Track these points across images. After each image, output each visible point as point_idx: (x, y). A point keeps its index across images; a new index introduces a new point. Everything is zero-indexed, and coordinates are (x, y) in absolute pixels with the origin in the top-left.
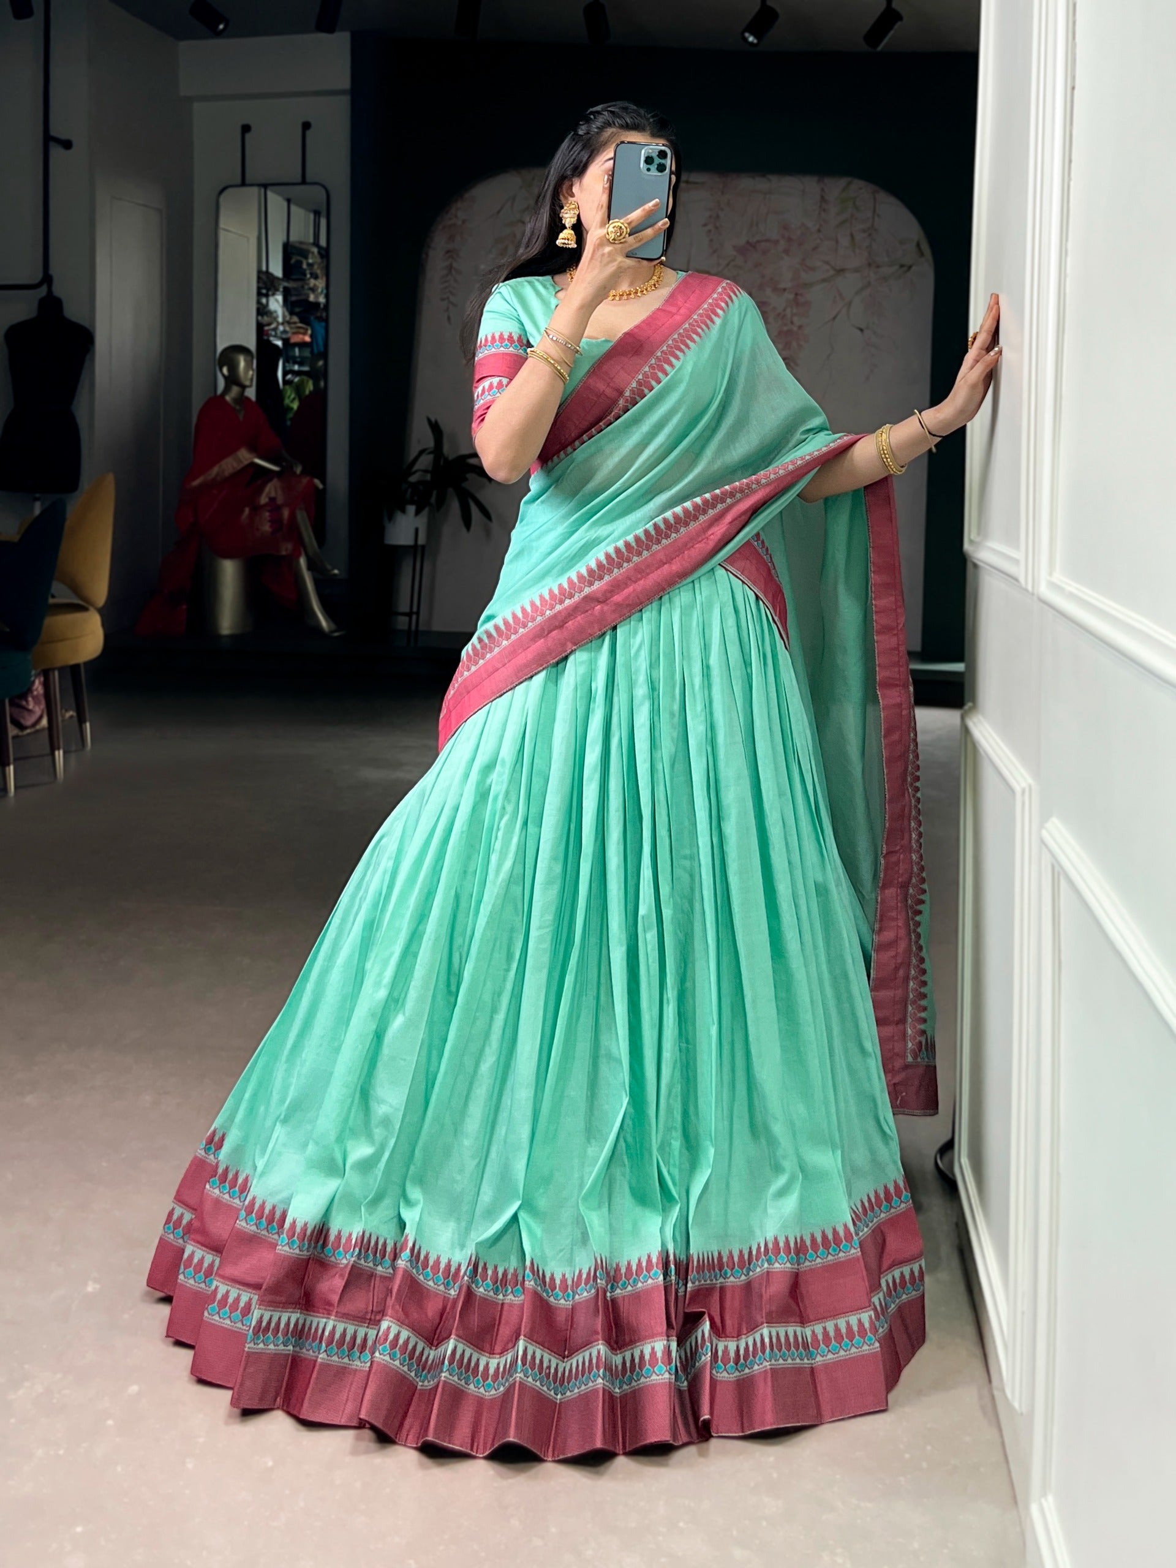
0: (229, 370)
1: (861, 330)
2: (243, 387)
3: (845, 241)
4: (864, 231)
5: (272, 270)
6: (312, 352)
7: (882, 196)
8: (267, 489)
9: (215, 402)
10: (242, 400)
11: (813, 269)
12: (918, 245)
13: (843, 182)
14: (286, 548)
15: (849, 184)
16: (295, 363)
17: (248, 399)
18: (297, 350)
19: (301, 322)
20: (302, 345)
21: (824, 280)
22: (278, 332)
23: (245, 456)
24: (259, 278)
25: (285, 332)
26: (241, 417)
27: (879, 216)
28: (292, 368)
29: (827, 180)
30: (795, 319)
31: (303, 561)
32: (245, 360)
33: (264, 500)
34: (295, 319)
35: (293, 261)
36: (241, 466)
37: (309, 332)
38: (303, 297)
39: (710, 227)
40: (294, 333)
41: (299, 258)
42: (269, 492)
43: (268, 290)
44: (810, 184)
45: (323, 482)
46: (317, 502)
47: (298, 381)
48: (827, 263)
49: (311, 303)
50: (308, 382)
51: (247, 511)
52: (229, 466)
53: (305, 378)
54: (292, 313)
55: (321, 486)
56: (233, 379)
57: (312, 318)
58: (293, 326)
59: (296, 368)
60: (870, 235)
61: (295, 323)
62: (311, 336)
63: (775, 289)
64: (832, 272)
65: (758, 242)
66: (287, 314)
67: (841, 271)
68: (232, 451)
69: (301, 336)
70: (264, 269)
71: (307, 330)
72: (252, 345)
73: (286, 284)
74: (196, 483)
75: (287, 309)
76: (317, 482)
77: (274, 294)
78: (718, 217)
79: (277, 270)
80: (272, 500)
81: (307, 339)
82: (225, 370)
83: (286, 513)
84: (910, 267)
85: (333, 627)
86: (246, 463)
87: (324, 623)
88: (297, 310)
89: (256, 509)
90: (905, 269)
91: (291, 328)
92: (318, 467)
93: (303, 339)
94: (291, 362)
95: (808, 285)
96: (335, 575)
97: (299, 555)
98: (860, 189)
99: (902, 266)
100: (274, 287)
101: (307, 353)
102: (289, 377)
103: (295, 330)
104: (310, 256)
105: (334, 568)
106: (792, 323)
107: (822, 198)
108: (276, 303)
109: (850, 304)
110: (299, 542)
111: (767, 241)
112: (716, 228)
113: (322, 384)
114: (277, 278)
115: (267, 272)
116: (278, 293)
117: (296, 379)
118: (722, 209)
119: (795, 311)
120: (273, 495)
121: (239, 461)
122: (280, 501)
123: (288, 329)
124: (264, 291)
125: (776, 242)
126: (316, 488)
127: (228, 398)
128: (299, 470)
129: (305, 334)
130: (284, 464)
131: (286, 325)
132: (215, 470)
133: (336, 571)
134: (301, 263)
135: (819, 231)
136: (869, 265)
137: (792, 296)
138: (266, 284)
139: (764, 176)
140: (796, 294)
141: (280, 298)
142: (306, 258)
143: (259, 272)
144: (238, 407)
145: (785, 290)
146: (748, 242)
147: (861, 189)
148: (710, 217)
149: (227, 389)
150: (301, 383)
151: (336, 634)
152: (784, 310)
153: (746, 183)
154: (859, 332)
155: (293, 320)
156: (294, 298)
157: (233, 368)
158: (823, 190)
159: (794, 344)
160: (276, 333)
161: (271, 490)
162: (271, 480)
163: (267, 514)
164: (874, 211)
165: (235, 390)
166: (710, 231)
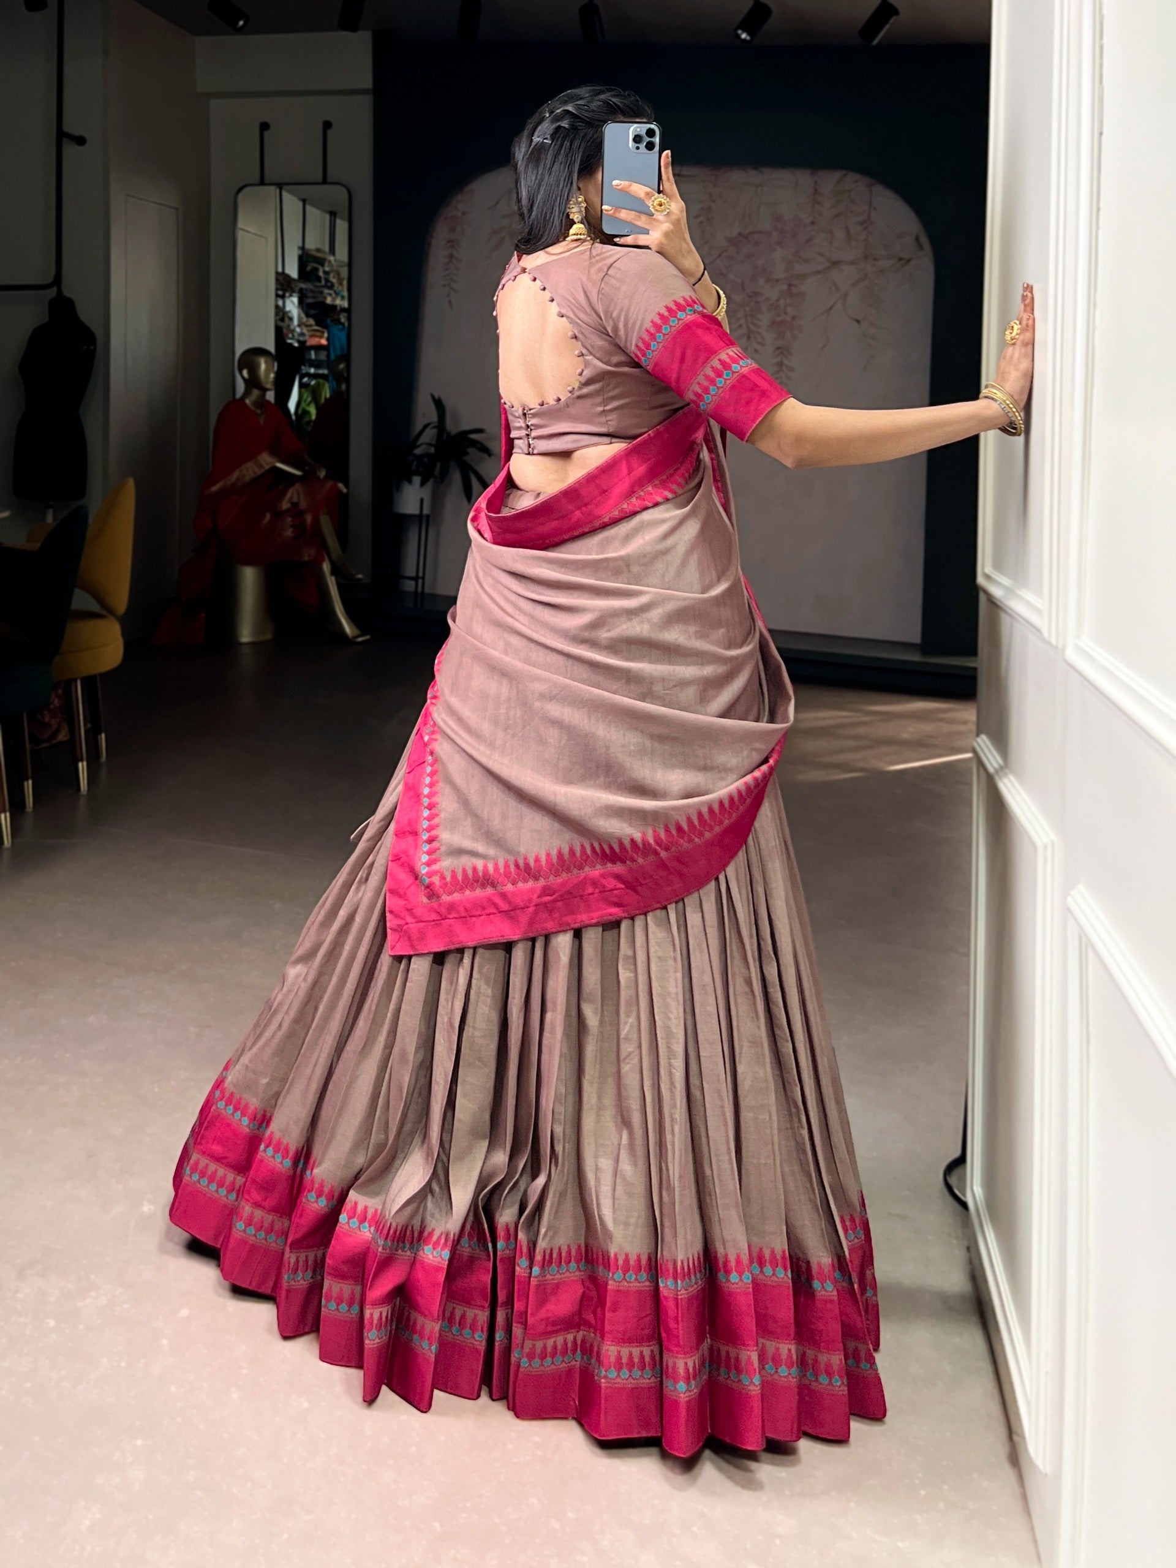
0: (249, 373)
1: (858, 321)
2: (264, 390)
3: (840, 234)
4: (861, 224)
5: (287, 271)
6: (328, 356)
7: (880, 191)
8: (289, 495)
9: (235, 406)
10: (262, 403)
11: (806, 261)
12: (917, 238)
13: (837, 175)
14: (308, 554)
15: (845, 175)
16: (311, 366)
17: (268, 402)
18: (313, 353)
19: (317, 325)
20: (318, 348)
21: (819, 272)
22: (296, 334)
23: (267, 460)
24: (277, 280)
25: (302, 334)
26: (262, 421)
27: (875, 209)
28: (308, 371)
29: (821, 173)
30: (789, 309)
31: (326, 567)
32: (266, 362)
33: (285, 505)
34: (312, 321)
35: (309, 268)
36: (263, 471)
37: (326, 335)
38: (320, 299)
39: (702, 219)
40: (311, 336)
41: (315, 265)
42: (292, 498)
43: (284, 291)
44: (804, 178)
45: (347, 486)
46: (340, 507)
47: (315, 384)
48: (821, 254)
49: (328, 305)
50: (324, 384)
51: (268, 516)
52: (249, 471)
53: (321, 381)
54: (308, 315)
55: (345, 490)
56: (253, 382)
57: (329, 321)
58: (309, 328)
59: (312, 371)
60: (866, 228)
61: (311, 326)
62: (328, 339)
63: (768, 280)
64: (827, 264)
65: (752, 233)
66: (303, 315)
67: (836, 264)
68: (252, 456)
69: (317, 339)
70: (280, 270)
71: (323, 333)
72: (271, 347)
73: (303, 285)
74: (214, 489)
75: (303, 309)
76: (341, 486)
77: (291, 296)
78: (710, 209)
79: (293, 271)
80: (295, 505)
81: (324, 342)
82: (245, 373)
83: (309, 518)
84: (909, 261)
85: (357, 632)
86: (267, 467)
87: (348, 628)
88: (313, 312)
89: (278, 515)
90: (903, 262)
91: (308, 331)
92: (340, 472)
93: (319, 342)
94: (307, 365)
95: (802, 277)
96: (360, 579)
97: (323, 560)
98: (854, 183)
99: (900, 259)
100: (291, 288)
101: (323, 356)
102: (305, 380)
103: (311, 333)
104: (326, 264)
105: (358, 574)
106: (786, 313)
107: (816, 190)
108: (292, 305)
109: (846, 295)
110: (323, 546)
111: (760, 232)
112: (708, 219)
113: (344, 387)
114: (294, 280)
115: (283, 273)
116: (294, 294)
117: (313, 383)
118: (714, 202)
119: (788, 301)
120: (295, 499)
121: (261, 466)
122: (303, 505)
123: (305, 331)
124: (280, 293)
125: (768, 234)
126: (341, 492)
127: (248, 401)
128: (322, 474)
129: (321, 337)
130: (307, 468)
131: (303, 327)
132: (235, 475)
133: (360, 576)
134: (317, 270)
135: (813, 223)
136: (866, 257)
137: (785, 287)
138: (284, 285)
139: (756, 169)
140: (790, 285)
141: (295, 300)
142: (323, 265)
143: (277, 273)
144: (258, 411)
145: (777, 280)
146: (740, 234)
147: (856, 182)
148: (702, 209)
149: (247, 393)
150: (318, 384)
151: (360, 639)
152: (778, 300)
153: (738, 176)
154: (856, 323)
155: (308, 323)
156: (310, 301)
157: (253, 369)
158: (816, 182)
159: (788, 334)
160: (293, 336)
161: (293, 495)
162: (293, 484)
163: (289, 519)
164: (870, 205)
165: (256, 393)
166: (701, 222)
